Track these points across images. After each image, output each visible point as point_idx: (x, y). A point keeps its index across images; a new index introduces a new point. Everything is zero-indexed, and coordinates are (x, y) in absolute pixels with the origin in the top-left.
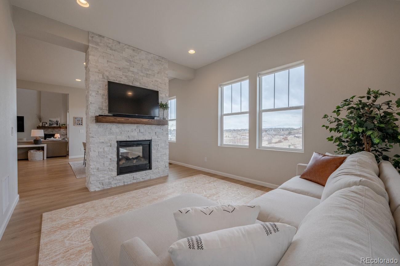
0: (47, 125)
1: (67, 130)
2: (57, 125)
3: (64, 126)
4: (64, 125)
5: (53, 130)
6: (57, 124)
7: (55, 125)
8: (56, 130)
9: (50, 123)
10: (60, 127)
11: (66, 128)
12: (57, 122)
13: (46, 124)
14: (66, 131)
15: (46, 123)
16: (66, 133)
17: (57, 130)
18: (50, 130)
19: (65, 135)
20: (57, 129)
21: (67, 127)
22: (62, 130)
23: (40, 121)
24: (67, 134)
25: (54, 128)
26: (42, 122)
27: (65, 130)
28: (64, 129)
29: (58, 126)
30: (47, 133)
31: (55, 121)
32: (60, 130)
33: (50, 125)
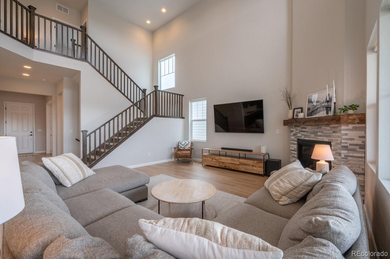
0: (301, 115)
1: (364, 129)
2: (327, 113)
3: (351, 112)
4: (353, 107)
6: (328, 109)
7: (322, 114)
8: (324, 127)
9: (309, 109)
10: (336, 120)
11: (362, 120)
12: (329, 99)
13: (302, 112)
14: (361, 133)
15: (302, 108)
16: (360, 143)
17: (328, 128)
18: (309, 129)
19: (354, 150)
20: (328, 125)
21: (364, 115)
22: (343, 127)
23: (290, 106)
24: (363, 147)
25: (319, 121)
27: (355, 129)
28: (350, 126)
29: (331, 114)
30: (303, 138)
31: (322, 101)
32: (334, 130)
33: (308, 116)
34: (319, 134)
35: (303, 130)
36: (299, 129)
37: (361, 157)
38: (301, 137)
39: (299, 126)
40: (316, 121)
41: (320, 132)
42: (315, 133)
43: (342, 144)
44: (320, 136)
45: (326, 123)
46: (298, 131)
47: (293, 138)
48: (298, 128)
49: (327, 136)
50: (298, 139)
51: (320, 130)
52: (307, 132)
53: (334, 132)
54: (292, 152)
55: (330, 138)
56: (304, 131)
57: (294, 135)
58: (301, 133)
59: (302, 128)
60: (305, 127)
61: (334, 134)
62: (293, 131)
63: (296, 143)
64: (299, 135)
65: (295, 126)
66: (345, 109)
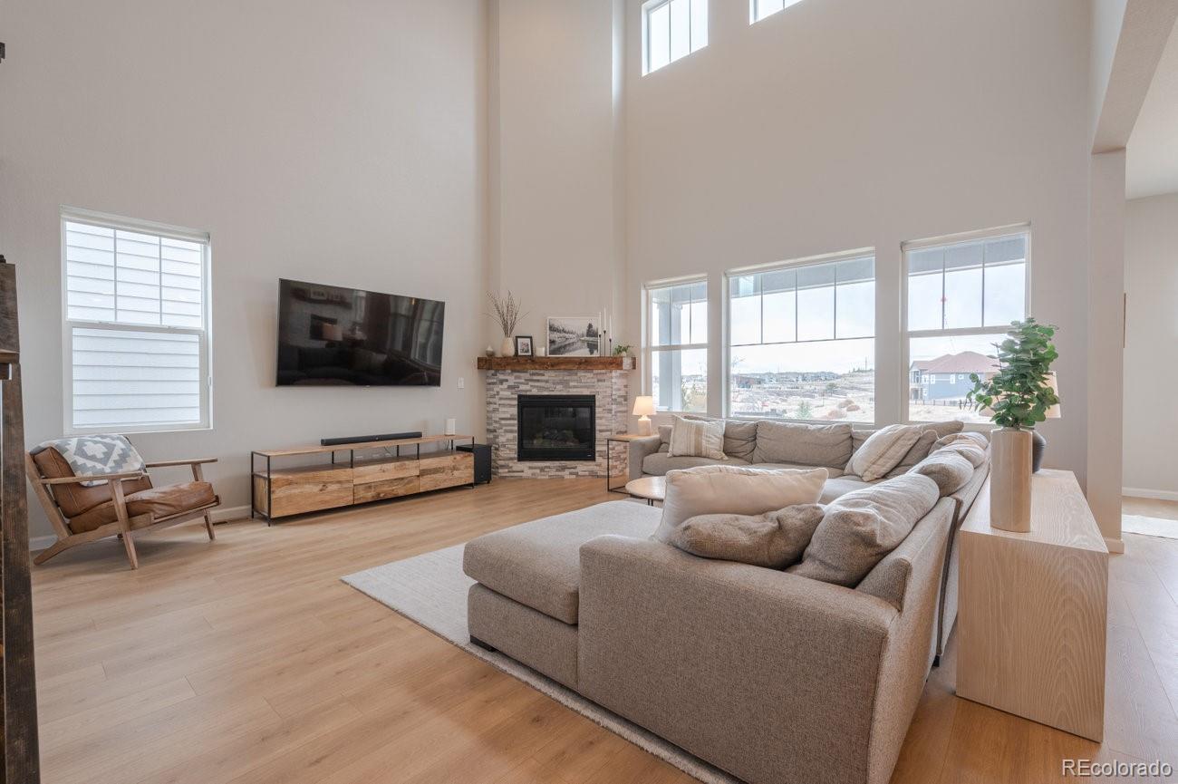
0: (539, 352)
3: (624, 355)
5: (568, 378)
7: (583, 352)
8: (581, 374)
9: (552, 342)
10: (616, 363)
12: (591, 332)
13: (536, 345)
16: (624, 393)
17: (590, 375)
18: (549, 375)
19: (621, 404)
20: (591, 370)
21: (637, 360)
23: (507, 330)
25: (587, 364)
26: (516, 332)
30: (535, 392)
31: (580, 332)
32: (599, 377)
33: (551, 352)
34: (572, 384)
35: (535, 378)
36: (527, 376)
37: (625, 412)
38: (531, 391)
39: (524, 371)
40: (580, 363)
41: (574, 381)
42: (566, 384)
43: (613, 397)
44: (575, 387)
45: (600, 366)
46: (523, 381)
47: (507, 393)
48: (522, 375)
49: (588, 387)
50: (520, 397)
51: (575, 377)
52: (547, 381)
53: (598, 381)
54: (503, 422)
55: (593, 390)
56: (538, 381)
57: (509, 387)
58: (531, 383)
59: (533, 374)
60: (542, 372)
61: (600, 383)
62: (507, 380)
63: (516, 402)
64: (523, 387)
65: (513, 371)
66: (620, 350)
